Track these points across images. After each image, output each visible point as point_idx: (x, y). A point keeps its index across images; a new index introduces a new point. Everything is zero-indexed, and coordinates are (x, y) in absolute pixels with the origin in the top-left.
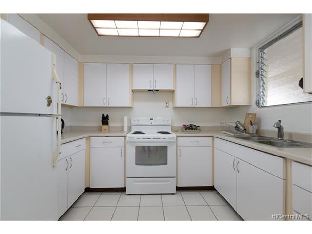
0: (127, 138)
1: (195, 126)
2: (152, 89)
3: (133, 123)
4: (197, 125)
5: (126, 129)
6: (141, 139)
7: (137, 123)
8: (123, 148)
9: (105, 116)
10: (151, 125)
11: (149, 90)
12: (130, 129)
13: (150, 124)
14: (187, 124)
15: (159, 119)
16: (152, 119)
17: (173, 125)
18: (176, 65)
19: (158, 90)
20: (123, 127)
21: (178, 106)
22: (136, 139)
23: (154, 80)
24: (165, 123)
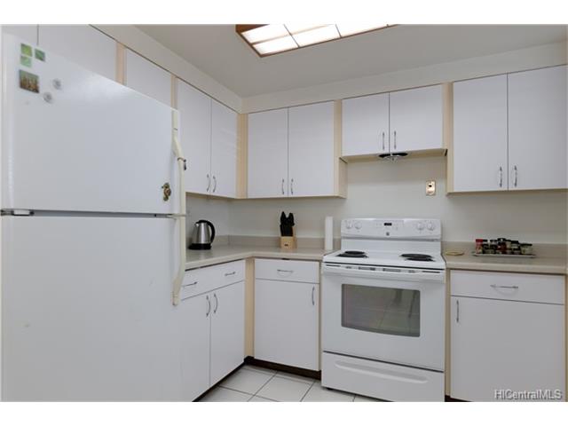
0: (324, 265)
1: (517, 242)
2: (386, 152)
3: (344, 231)
4: (521, 242)
5: (329, 245)
6: (355, 270)
7: (353, 232)
8: (317, 286)
9: (287, 216)
10: (388, 238)
11: (382, 156)
12: (337, 244)
13: (385, 236)
14: (490, 237)
15: (407, 224)
16: (390, 224)
17: (445, 240)
18: (451, 86)
19: (403, 154)
20: (323, 241)
21: (455, 191)
22: (342, 269)
23: (392, 132)
24: (425, 233)
